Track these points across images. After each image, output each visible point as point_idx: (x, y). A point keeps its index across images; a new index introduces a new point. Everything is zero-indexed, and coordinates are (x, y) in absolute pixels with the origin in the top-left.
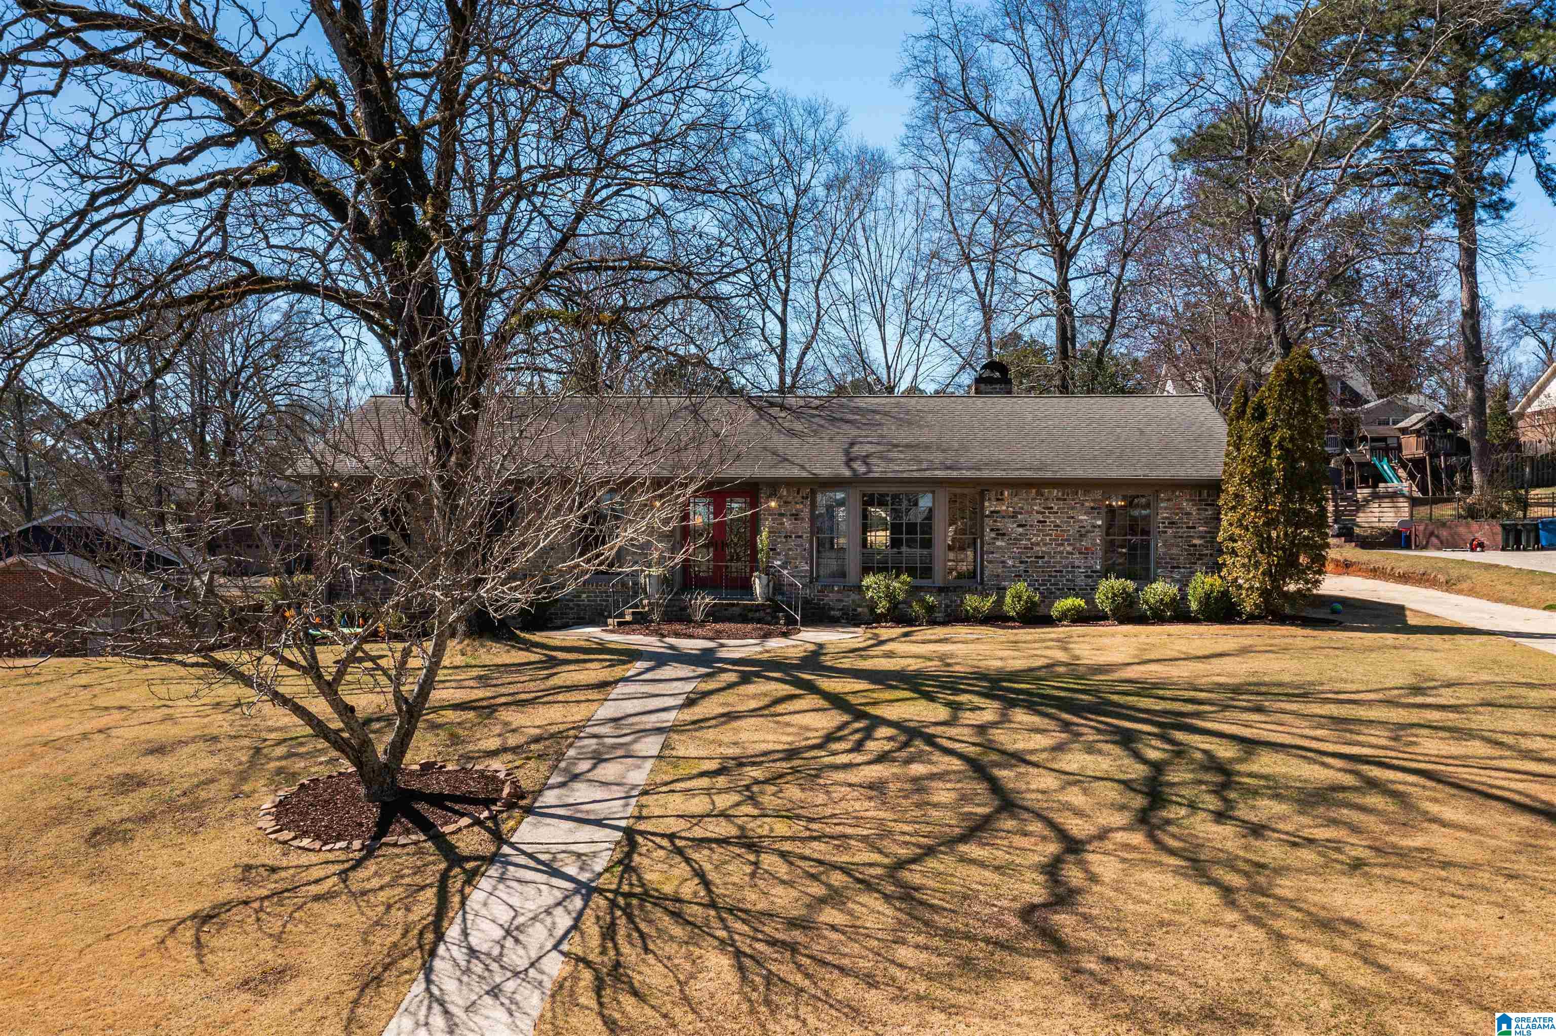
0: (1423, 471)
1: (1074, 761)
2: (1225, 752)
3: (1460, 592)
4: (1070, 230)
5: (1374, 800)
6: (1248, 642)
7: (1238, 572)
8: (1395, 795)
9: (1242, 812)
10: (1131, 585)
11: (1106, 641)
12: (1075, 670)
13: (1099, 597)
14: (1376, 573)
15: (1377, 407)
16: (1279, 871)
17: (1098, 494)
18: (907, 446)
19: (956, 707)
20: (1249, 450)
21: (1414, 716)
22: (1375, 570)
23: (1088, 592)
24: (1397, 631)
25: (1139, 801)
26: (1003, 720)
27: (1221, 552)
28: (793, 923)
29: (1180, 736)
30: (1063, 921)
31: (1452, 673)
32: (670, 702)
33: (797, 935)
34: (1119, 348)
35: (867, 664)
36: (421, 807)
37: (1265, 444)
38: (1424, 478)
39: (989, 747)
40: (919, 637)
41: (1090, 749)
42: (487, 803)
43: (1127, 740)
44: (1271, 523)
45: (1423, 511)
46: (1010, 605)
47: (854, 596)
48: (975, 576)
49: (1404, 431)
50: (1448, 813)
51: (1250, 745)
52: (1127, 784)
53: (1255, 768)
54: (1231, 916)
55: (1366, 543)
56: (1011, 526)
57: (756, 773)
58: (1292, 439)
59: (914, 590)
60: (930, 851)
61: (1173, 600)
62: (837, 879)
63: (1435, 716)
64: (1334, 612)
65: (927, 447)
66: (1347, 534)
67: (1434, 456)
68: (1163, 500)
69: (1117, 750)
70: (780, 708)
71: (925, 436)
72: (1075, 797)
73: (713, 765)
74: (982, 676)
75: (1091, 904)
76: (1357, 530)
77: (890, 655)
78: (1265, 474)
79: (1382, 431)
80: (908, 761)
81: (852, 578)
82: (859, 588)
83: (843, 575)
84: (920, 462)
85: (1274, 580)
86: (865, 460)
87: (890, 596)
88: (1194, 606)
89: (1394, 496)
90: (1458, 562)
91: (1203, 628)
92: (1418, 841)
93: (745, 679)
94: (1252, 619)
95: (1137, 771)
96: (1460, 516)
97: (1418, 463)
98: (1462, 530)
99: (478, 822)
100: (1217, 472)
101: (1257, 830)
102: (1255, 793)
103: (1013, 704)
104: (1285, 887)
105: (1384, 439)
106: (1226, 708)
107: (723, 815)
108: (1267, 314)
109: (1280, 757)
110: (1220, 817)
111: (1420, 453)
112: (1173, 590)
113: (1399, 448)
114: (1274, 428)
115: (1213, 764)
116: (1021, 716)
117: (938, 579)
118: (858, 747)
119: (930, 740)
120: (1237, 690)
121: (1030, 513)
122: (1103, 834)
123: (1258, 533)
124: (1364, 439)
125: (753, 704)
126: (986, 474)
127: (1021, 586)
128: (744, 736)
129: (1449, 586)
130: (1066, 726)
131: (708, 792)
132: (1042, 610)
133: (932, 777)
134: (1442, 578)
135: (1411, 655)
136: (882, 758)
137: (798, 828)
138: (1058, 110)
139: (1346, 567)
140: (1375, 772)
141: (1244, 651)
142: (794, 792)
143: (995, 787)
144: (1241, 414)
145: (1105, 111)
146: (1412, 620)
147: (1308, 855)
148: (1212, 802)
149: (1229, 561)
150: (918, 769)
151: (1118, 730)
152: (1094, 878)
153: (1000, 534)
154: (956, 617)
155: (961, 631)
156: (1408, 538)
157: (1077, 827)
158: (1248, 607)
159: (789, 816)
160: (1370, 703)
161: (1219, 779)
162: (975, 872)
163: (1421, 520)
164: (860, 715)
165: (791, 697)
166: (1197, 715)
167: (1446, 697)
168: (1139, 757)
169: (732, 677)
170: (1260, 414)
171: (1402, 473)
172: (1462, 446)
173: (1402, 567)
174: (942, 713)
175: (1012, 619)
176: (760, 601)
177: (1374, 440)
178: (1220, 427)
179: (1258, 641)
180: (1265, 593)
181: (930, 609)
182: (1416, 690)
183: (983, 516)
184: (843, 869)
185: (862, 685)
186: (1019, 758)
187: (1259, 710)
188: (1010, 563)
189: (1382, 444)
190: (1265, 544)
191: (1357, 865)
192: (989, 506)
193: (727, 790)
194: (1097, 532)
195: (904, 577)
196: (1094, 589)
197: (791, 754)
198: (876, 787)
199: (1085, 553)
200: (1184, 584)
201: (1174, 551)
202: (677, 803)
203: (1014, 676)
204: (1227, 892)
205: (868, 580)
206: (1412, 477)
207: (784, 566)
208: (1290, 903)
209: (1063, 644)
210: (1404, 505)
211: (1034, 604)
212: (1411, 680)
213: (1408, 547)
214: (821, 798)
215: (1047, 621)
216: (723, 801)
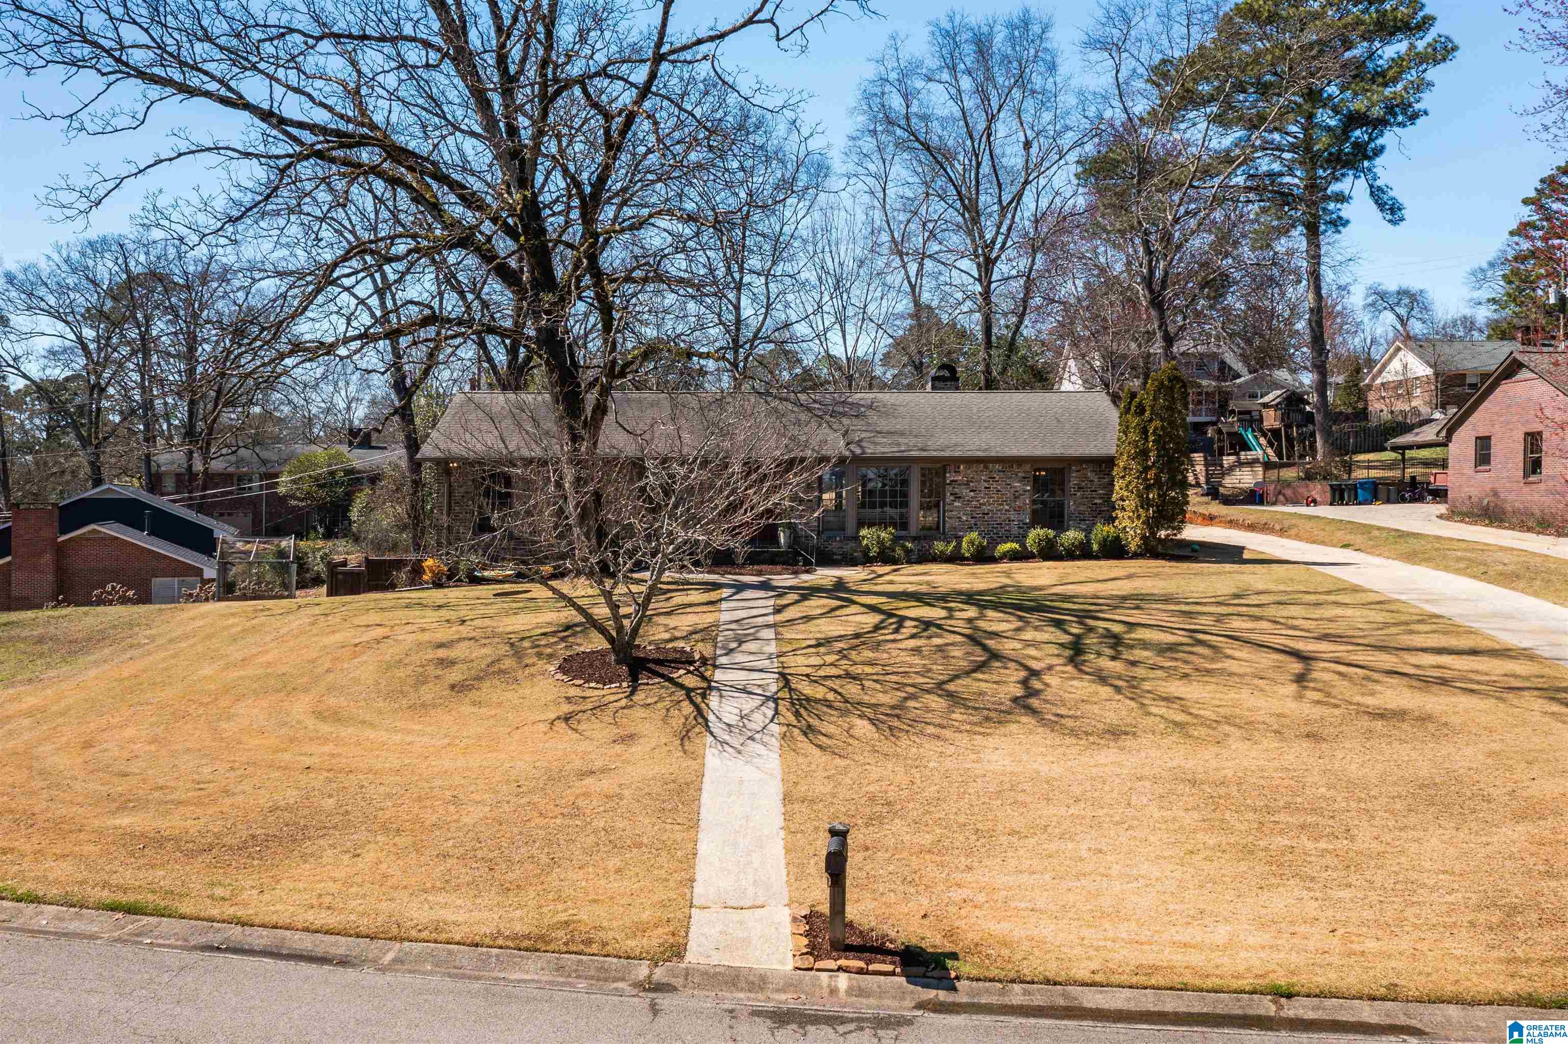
0: (1279, 439)
1: (1029, 635)
2: (1117, 628)
3: (1289, 537)
4: (993, 242)
5: (1199, 649)
6: (1133, 571)
7: (1127, 523)
8: (1210, 646)
9: (1126, 655)
10: (1051, 533)
11: (1036, 572)
12: (1019, 589)
13: (1029, 542)
14: (1232, 524)
15: (1246, 382)
16: (1143, 680)
17: (1028, 467)
18: (889, 433)
19: (950, 610)
20: (1134, 436)
21: (1230, 610)
22: (1231, 522)
23: (1021, 538)
24: (1234, 562)
25: (1068, 653)
26: (982, 617)
27: (1114, 509)
28: (893, 707)
29: (1091, 622)
30: (1034, 702)
31: (1260, 586)
32: (764, 611)
33: (898, 712)
34: (1027, 331)
35: (879, 588)
36: (650, 665)
37: (1145, 431)
38: (1280, 445)
39: (977, 629)
40: (904, 571)
41: (1036, 628)
42: (691, 663)
43: (1058, 624)
44: (1148, 488)
45: (1273, 474)
46: (966, 549)
47: (852, 544)
48: (938, 528)
49: (1265, 405)
50: (1237, 654)
51: (1131, 626)
52: (1062, 645)
53: (1133, 636)
54: (1118, 697)
55: (1228, 501)
56: (965, 492)
57: (841, 645)
58: (1163, 428)
59: (896, 539)
60: (957, 677)
61: (1081, 543)
62: (910, 689)
63: (1244, 609)
64: (1194, 551)
65: (902, 434)
66: (1213, 493)
67: (1288, 426)
68: (1074, 472)
69: (1053, 629)
70: (838, 613)
71: (899, 425)
72: (1032, 652)
73: (813, 642)
74: (960, 593)
75: (1048, 695)
76: (1221, 490)
77: (891, 582)
78: (1144, 453)
79: (1247, 404)
80: (929, 637)
81: (850, 531)
82: (856, 538)
83: (843, 529)
84: (899, 445)
85: (1150, 528)
86: (859, 443)
87: (881, 542)
88: (1095, 547)
89: (1252, 463)
90: (1291, 514)
91: (1102, 563)
92: (1219, 665)
93: (804, 598)
94: (1136, 556)
95: (1065, 639)
96: (1300, 478)
97: (1276, 432)
98: (1302, 490)
99: (689, 672)
100: (1113, 451)
101: (1134, 663)
102: (1132, 647)
103: (985, 607)
104: (1147, 686)
105: (1249, 412)
106: (1116, 608)
107: (832, 664)
108: (1153, 313)
109: (1147, 631)
110: (1113, 658)
111: (1277, 424)
112: (1081, 536)
113: (1261, 420)
114: (1151, 420)
115: (1109, 634)
116: (991, 613)
117: (913, 530)
118: (896, 631)
119: (939, 627)
120: (1124, 598)
121: (979, 481)
122: (1050, 668)
123: (1140, 496)
124: (1233, 412)
125: (819, 611)
126: (947, 454)
127: (974, 535)
128: (824, 628)
129: (1282, 532)
130: (1020, 618)
131: (818, 654)
132: (988, 553)
133: (947, 645)
134: (1278, 527)
135: (1238, 577)
136: (913, 636)
137: (878, 669)
138: (984, 139)
139: (1210, 519)
140: (1201, 636)
141: (1129, 577)
142: (868, 654)
143: (985, 648)
144: (1127, 410)
145: (1023, 139)
146: (1246, 555)
147: (1159, 673)
148: (1109, 651)
149: (1120, 515)
150: (937, 641)
151: (1053, 620)
152: (1047, 685)
153: (957, 497)
154: (926, 558)
155: (934, 567)
156: (1261, 496)
157: (1035, 665)
158: (1133, 547)
159: (871, 664)
160: (1205, 604)
161: (1112, 641)
162: (983, 685)
163: (1272, 482)
164: (892, 615)
165: (842, 607)
166: (1101, 611)
167: (1254, 600)
168: (1067, 632)
169: (796, 597)
170: (1141, 410)
171: (1263, 441)
172: (1309, 418)
173: (1251, 519)
174: (943, 613)
175: (967, 559)
176: (786, 549)
177: (1240, 413)
178: (1113, 415)
179: (1139, 570)
180: (1143, 538)
181: (908, 552)
182: (1237, 596)
183: (945, 484)
184: (913, 686)
185: (883, 599)
186: (995, 635)
187: (1137, 608)
188: (964, 518)
189: (1247, 417)
190: (1145, 503)
191: (1186, 676)
192: (950, 477)
193: (828, 653)
194: (1027, 495)
195: (891, 529)
196: (1025, 536)
197: (857, 636)
198: (917, 651)
199: (1018, 510)
200: (1088, 531)
201: (1082, 508)
202: (801, 660)
203: (980, 593)
204: (1118, 689)
205: (864, 532)
206: (1271, 444)
208: (1149, 692)
209: (1008, 574)
210: (1259, 469)
211: (983, 548)
212: (1235, 591)
213: (1261, 503)
214: (885, 656)
215: (993, 560)
216: (830, 659)
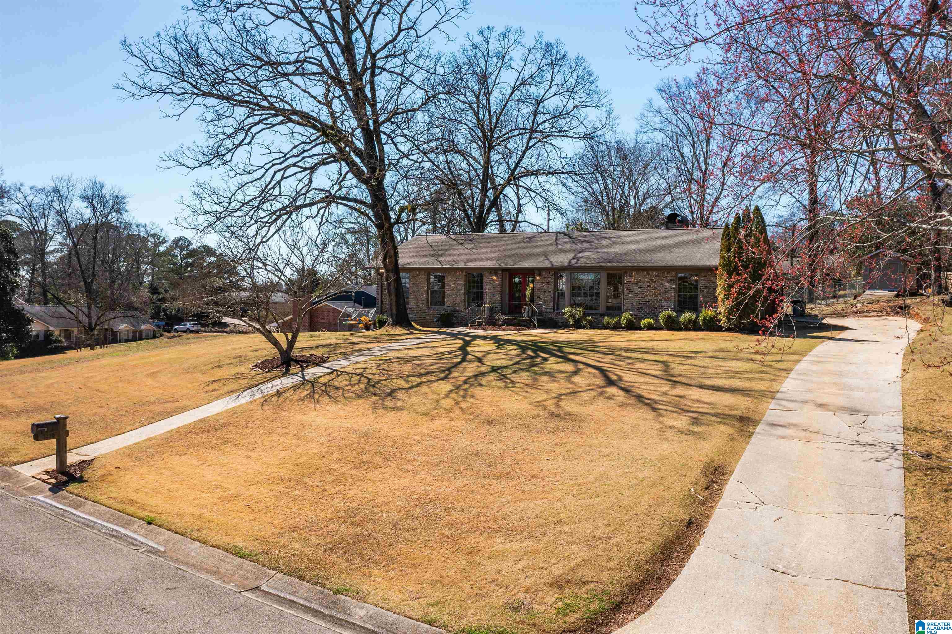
10: (676, 314)
13: (660, 318)
23: (656, 316)
27: (717, 300)
46: (622, 322)
48: (621, 309)
56: (635, 288)
61: (692, 321)
68: (702, 277)
87: (572, 317)
88: (700, 323)
112: (692, 316)
117: (602, 310)
121: (643, 282)
126: (625, 265)
132: (636, 324)
153: (631, 291)
158: (722, 324)
175: (623, 328)
176: (526, 317)
181: (590, 322)
183: (623, 283)
188: (635, 304)
192: (626, 279)
194: (673, 291)
195: (579, 309)
199: (667, 300)
200: (698, 313)
201: (707, 299)
207: (543, 304)
211: (633, 321)
215: (637, 328)
